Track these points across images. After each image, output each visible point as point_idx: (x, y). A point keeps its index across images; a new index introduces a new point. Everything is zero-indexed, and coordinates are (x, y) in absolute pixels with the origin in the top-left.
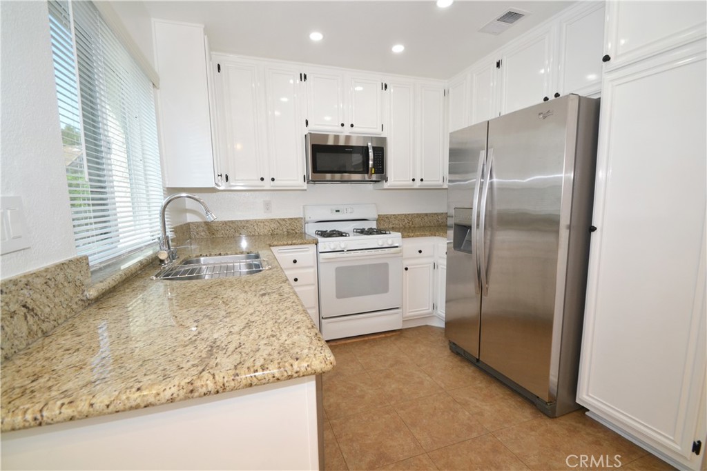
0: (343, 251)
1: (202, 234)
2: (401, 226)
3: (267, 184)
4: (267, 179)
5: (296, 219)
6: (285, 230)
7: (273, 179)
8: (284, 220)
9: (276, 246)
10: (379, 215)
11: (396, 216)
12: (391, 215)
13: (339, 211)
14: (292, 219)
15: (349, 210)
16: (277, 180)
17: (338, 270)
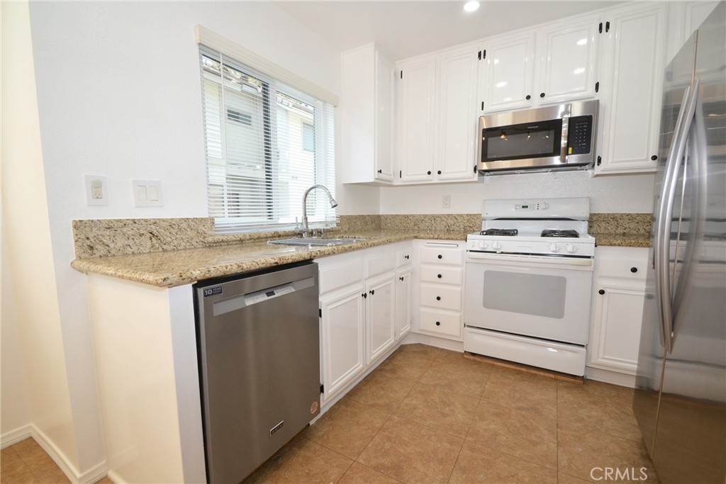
0: (495, 252)
1: (389, 225)
2: (642, 231)
3: (435, 178)
4: (435, 173)
5: (475, 215)
6: (462, 226)
7: (439, 173)
8: (461, 216)
9: (423, 238)
10: (591, 215)
11: (631, 217)
12: (622, 215)
13: (527, 207)
14: (471, 215)
15: (542, 206)
16: (445, 173)
17: (488, 274)
